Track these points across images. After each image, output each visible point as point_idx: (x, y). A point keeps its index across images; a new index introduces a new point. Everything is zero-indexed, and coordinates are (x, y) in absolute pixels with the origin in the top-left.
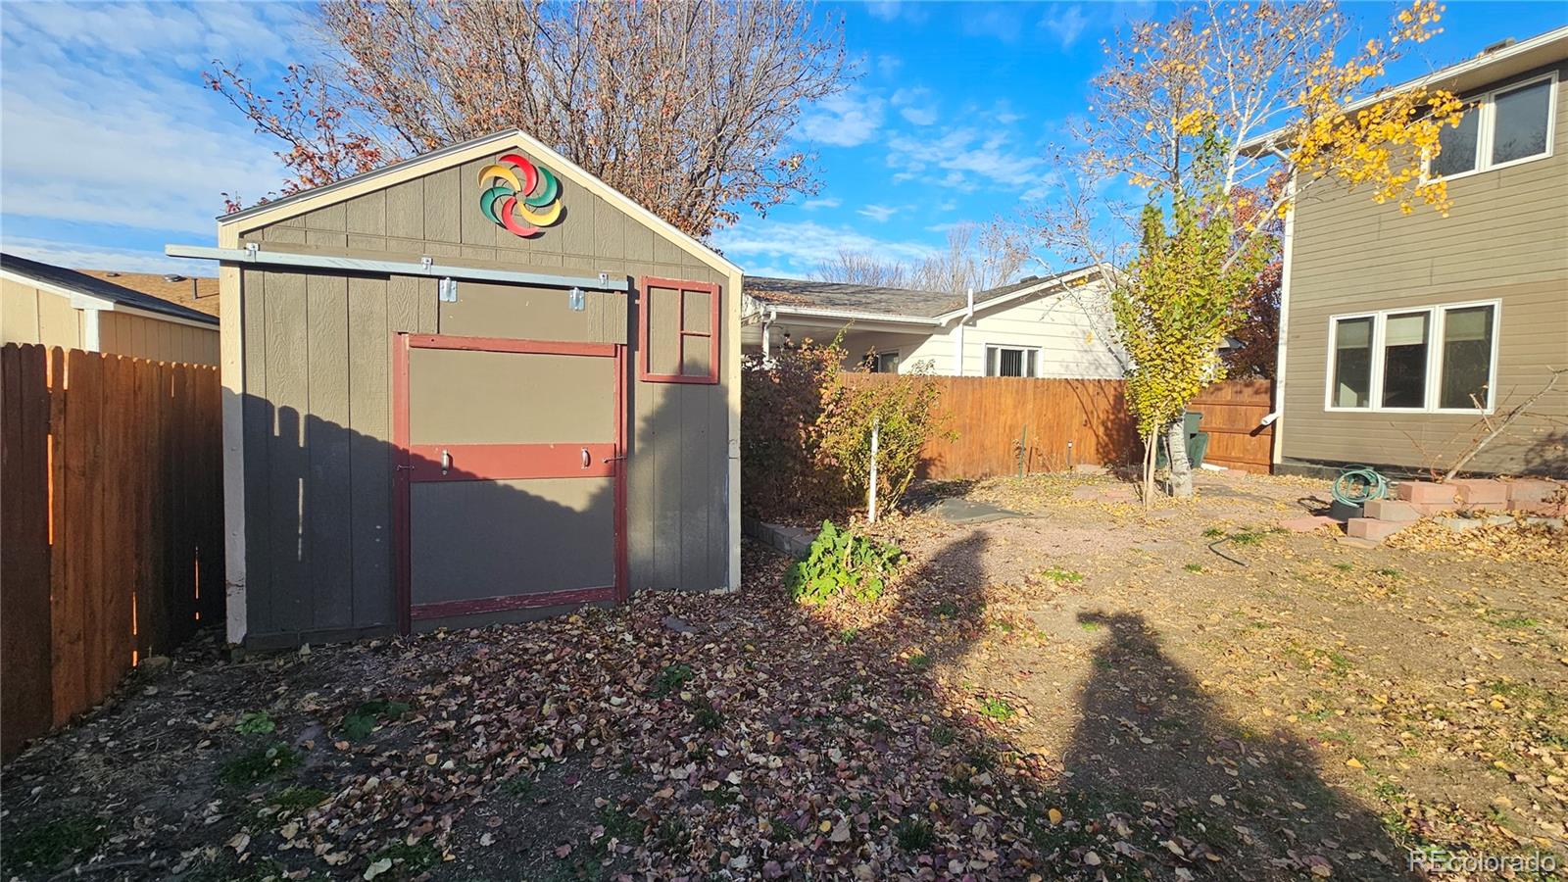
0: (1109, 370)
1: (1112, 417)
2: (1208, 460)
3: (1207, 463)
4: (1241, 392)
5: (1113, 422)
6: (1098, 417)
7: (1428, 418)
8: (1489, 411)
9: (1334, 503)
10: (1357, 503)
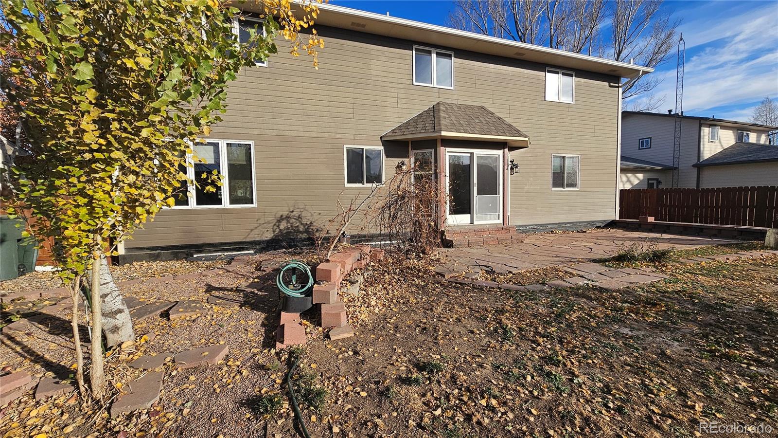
7: (225, 211)
8: (254, 205)
9: (287, 298)
10: (301, 293)
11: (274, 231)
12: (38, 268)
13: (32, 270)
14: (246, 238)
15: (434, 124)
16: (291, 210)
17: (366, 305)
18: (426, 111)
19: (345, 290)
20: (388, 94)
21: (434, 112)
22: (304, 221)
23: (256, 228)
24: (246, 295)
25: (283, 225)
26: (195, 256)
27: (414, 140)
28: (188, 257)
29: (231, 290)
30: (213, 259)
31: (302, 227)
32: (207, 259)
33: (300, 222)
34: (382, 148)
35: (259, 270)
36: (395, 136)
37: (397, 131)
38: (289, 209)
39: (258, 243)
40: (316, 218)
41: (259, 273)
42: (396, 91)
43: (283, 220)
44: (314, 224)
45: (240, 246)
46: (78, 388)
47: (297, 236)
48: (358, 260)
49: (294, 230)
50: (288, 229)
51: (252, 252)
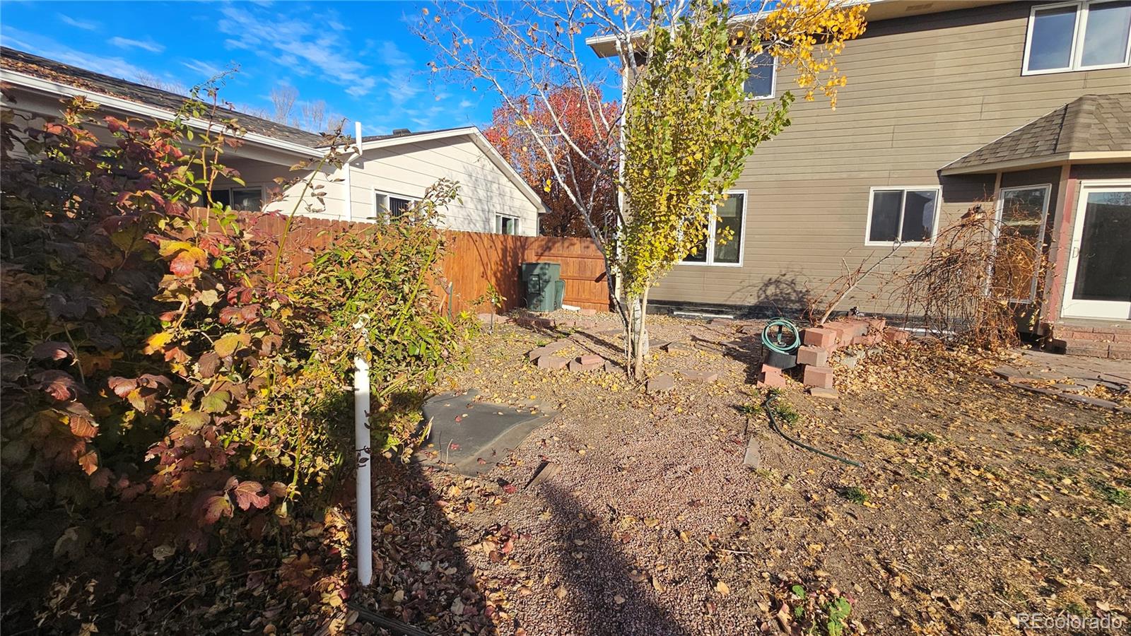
0: (478, 225)
1: (501, 268)
2: (566, 302)
3: (567, 304)
4: (588, 247)
5: (501, 272)
6: (491, 269)
7: (709, 268)
8: (740, 264)
9: (770, 352)
10: (785, 351)
11: (759, 297)
12: (564, 307)
13: (560, 307)
14: (726, 301)
15: (1057, 140)
16: (783, 273)
17: (862, 380)
18: (1047, 117)
19: (837, 359)
20: (964, 101)
21: (1063, 118)
22: (798, 288)
23: (738, 291)
24: (729, 349)
25: (771, 290)
26: (675, 313)
27: (1006, 171)
28: (670, 312)
29: (714, 343)
30: (693, 317)
31: (795, 294)
32: (688, 317)
33: (792, 288)
34: (939, 187)
35: (741, 332)
36: (966, 167)
37: (973, 159)
38: (781, 271)
39: (739, 308)
40: (815, 285)
41: (740, 335)
42: (980, 94)
43: (771, 284)
44: (812, 293)
45: (719, 309)
46: (627, 371)
47: (787, 305)
48: (863, 335)
49: (784, 298)
50: (776, 295)
51: (732, 317)
